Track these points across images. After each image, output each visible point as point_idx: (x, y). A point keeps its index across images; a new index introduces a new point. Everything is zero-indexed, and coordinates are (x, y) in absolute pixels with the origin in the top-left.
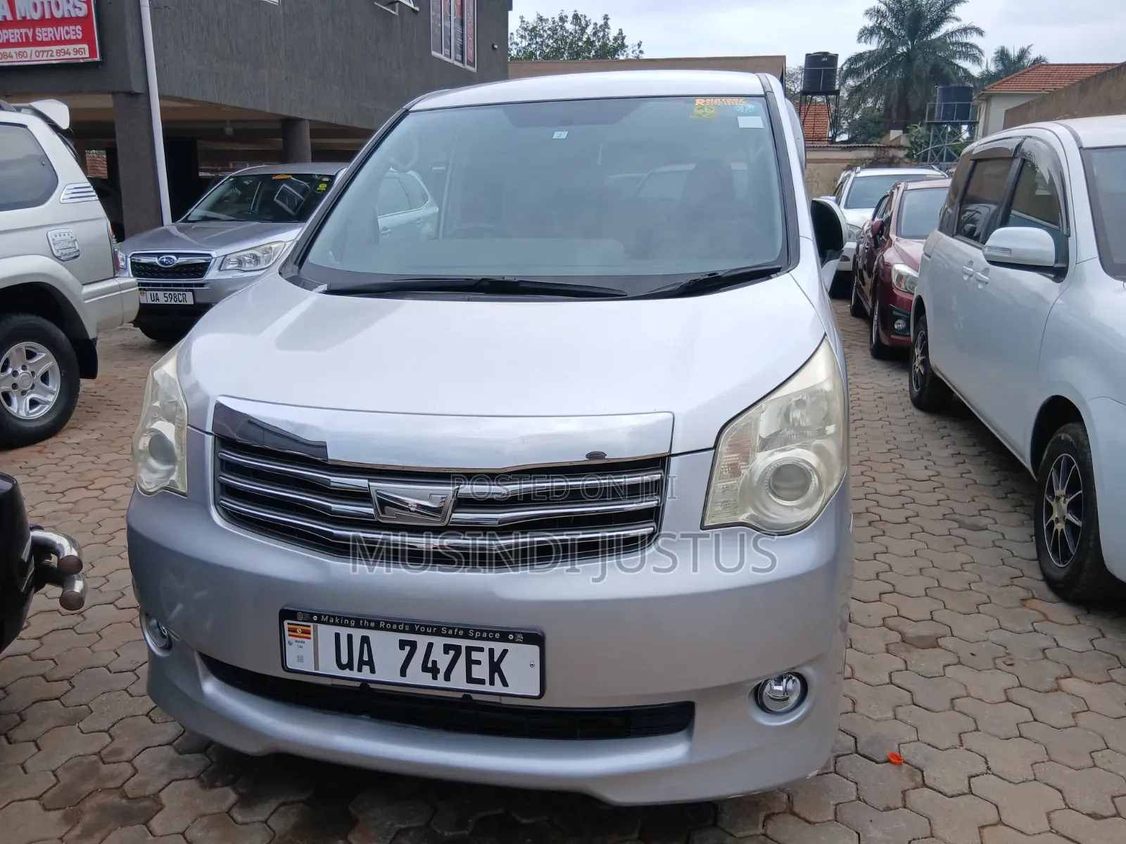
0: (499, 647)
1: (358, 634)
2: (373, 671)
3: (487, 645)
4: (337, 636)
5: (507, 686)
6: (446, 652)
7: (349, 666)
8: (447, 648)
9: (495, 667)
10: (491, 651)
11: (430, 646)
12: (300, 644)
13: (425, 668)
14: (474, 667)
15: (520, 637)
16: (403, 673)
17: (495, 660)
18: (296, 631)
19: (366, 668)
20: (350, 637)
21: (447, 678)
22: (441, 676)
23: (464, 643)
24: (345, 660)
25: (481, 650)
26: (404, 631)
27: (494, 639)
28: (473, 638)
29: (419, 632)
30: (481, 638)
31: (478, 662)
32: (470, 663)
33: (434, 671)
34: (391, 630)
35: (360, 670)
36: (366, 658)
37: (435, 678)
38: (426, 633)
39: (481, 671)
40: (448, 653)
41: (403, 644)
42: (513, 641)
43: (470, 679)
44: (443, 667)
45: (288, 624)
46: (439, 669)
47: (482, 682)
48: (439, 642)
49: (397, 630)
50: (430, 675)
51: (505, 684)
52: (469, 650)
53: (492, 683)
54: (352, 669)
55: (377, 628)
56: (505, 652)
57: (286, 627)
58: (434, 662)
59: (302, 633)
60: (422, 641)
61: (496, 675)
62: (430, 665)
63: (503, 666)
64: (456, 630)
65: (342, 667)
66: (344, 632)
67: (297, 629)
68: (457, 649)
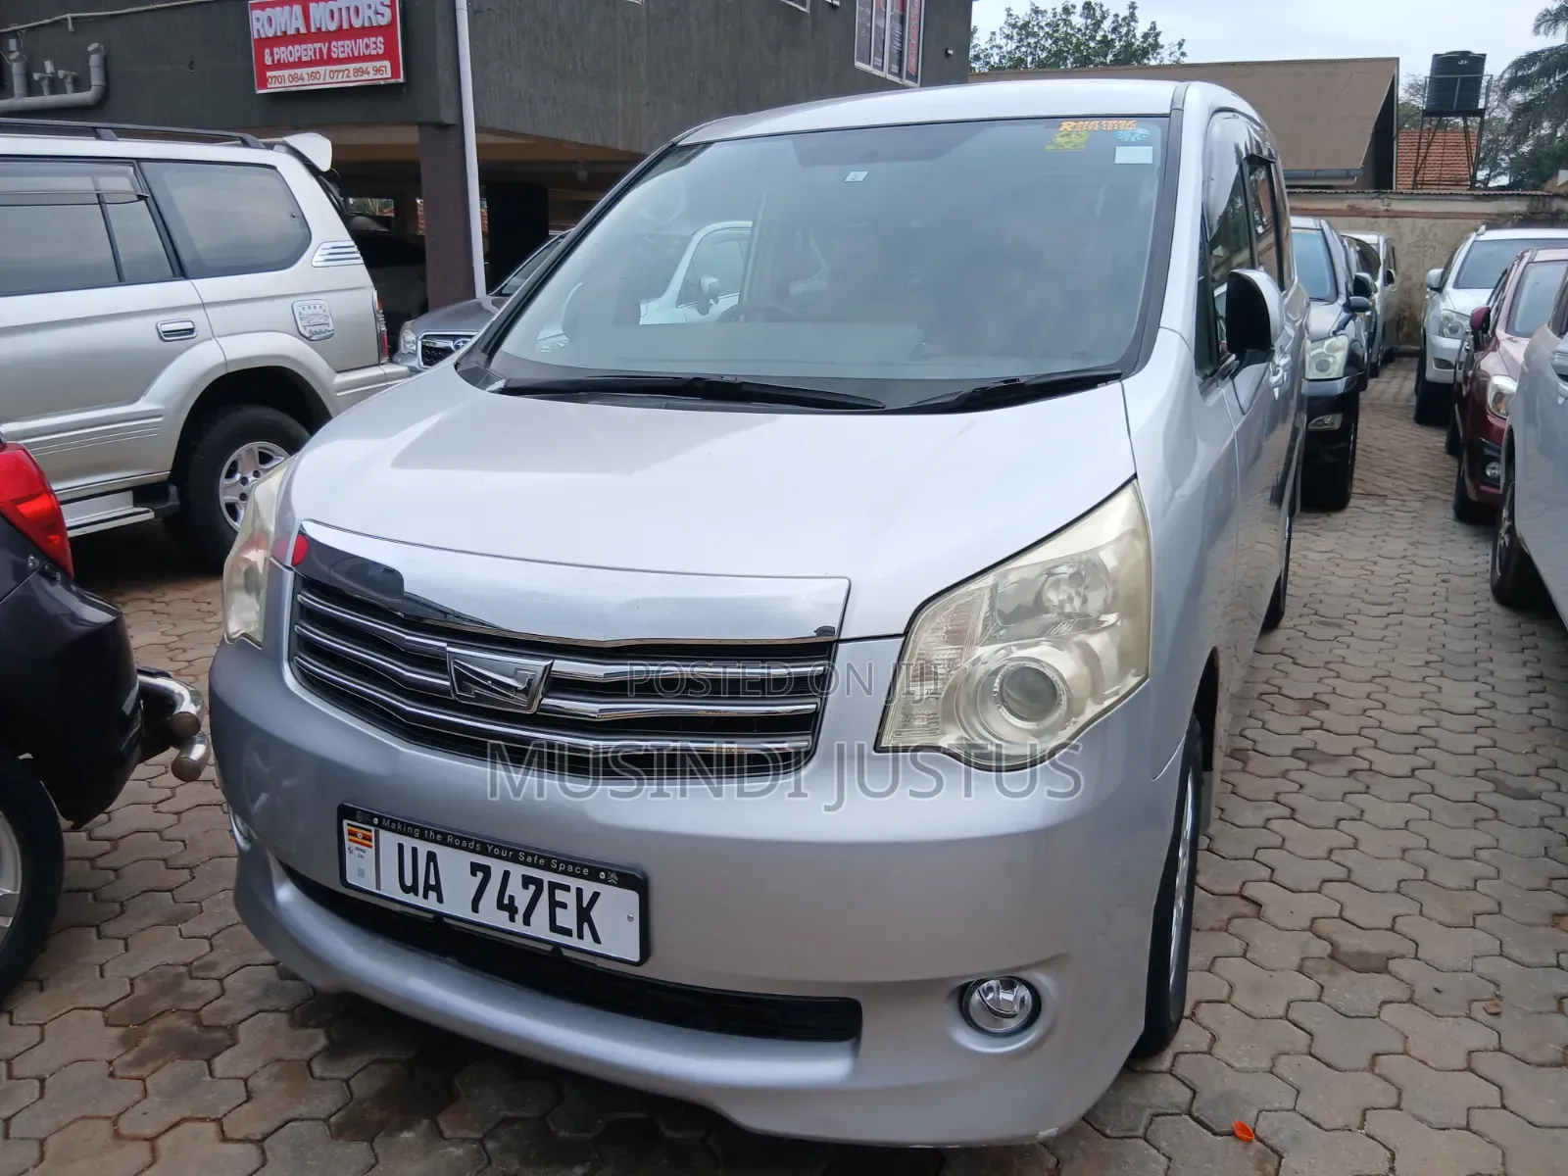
0: (589, 888)
1: (424, 848)
2: (440, 900)
3: (574, 883)
4: (401, 847)
5: (600, 943)
6: (525, 886)
7: (413, 889)
8: (527, 881)
9: (584, 915)
10: (579, 891)
11: (506, 875)
12: (362, 853)
13: (501, 906)
14: (558, 910)
15: (614, 878)
16: (475, 909)
17: (585, 905)
18: (356, 836)
19: (432, 895)
20: (415, 850)
21: (527, 922)
22: (519, 917)
23: (547, 877)
24: (409, 882)
25: (567, 888)
26: (473, 851)
27: (581, 876)
28: (556, 871)
29: (492, 855)
30: (565, 873)
31: (564, 906)
32: (554, 904)
33: (510, 909)
34: (460, 847)
35: (426, 896)
36: (432, 882)
37: (512, 919)
38: (499, 857)
39: (567, 918)
40: (528, 888)
41: (475, 868)
42: (605, 882)
43: (554, 927)
44: (522, 904)
45: (349, 824)
46: (517, 908)
47: (567, 932)
48: (517, 871)
49: (467, 849)
50: (506, 914)
51: (597, 940)
52: (553, 886)
53: (581, 936)
54: (416, 894)
55: (444, 843)
56: (596, 895)
57: (346, 828)
58: (512, 898)
59: (363, 838)
60: (497, 867)
61: (586, 926)
62: (506, 901)
63: (594, 914)
64: (536, 858)
65: (406, 889)
66: (409, 843)
67: (356, 832)
68: (538, 883)
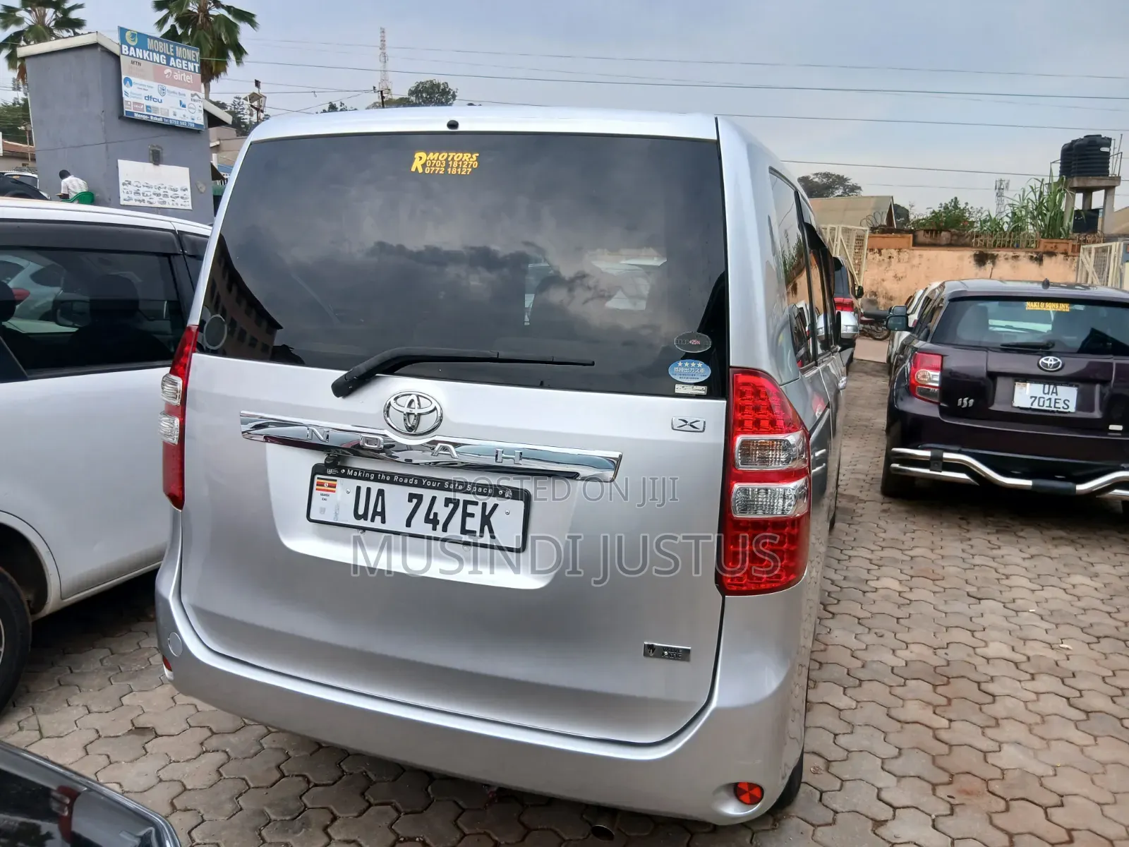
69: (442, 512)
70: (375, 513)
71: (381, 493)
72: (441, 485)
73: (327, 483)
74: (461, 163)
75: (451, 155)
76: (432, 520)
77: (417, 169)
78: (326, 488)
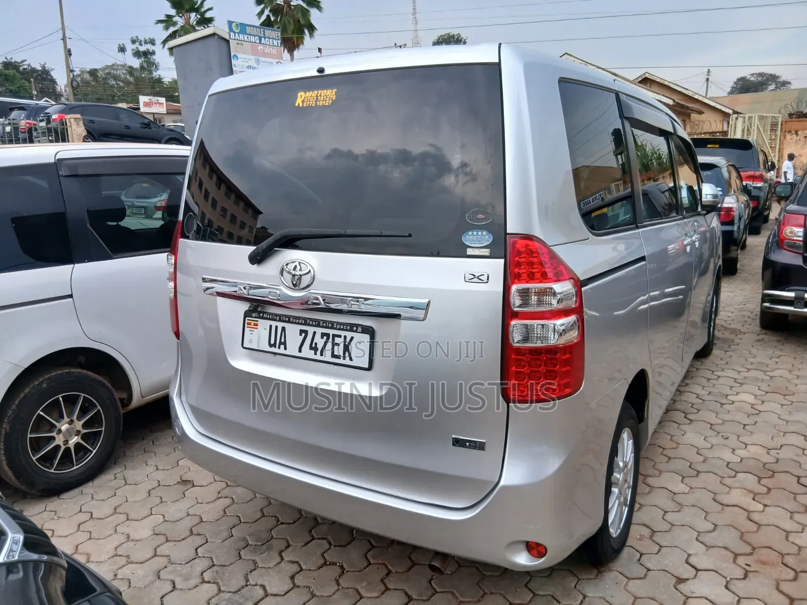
69: (320, 342)
70: (281, 343)
71: (283, 329)
72: (318, 323)
73: (253, 323)
74: (325, 97)
75: (320, 92)
76: (314, 348)
77: (299, 104)
78: (252, 326)
